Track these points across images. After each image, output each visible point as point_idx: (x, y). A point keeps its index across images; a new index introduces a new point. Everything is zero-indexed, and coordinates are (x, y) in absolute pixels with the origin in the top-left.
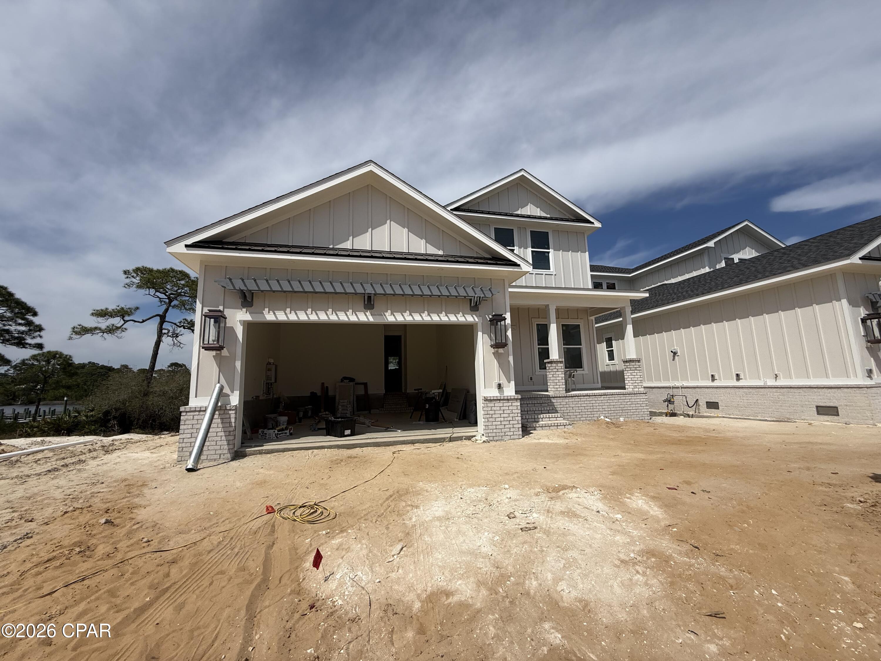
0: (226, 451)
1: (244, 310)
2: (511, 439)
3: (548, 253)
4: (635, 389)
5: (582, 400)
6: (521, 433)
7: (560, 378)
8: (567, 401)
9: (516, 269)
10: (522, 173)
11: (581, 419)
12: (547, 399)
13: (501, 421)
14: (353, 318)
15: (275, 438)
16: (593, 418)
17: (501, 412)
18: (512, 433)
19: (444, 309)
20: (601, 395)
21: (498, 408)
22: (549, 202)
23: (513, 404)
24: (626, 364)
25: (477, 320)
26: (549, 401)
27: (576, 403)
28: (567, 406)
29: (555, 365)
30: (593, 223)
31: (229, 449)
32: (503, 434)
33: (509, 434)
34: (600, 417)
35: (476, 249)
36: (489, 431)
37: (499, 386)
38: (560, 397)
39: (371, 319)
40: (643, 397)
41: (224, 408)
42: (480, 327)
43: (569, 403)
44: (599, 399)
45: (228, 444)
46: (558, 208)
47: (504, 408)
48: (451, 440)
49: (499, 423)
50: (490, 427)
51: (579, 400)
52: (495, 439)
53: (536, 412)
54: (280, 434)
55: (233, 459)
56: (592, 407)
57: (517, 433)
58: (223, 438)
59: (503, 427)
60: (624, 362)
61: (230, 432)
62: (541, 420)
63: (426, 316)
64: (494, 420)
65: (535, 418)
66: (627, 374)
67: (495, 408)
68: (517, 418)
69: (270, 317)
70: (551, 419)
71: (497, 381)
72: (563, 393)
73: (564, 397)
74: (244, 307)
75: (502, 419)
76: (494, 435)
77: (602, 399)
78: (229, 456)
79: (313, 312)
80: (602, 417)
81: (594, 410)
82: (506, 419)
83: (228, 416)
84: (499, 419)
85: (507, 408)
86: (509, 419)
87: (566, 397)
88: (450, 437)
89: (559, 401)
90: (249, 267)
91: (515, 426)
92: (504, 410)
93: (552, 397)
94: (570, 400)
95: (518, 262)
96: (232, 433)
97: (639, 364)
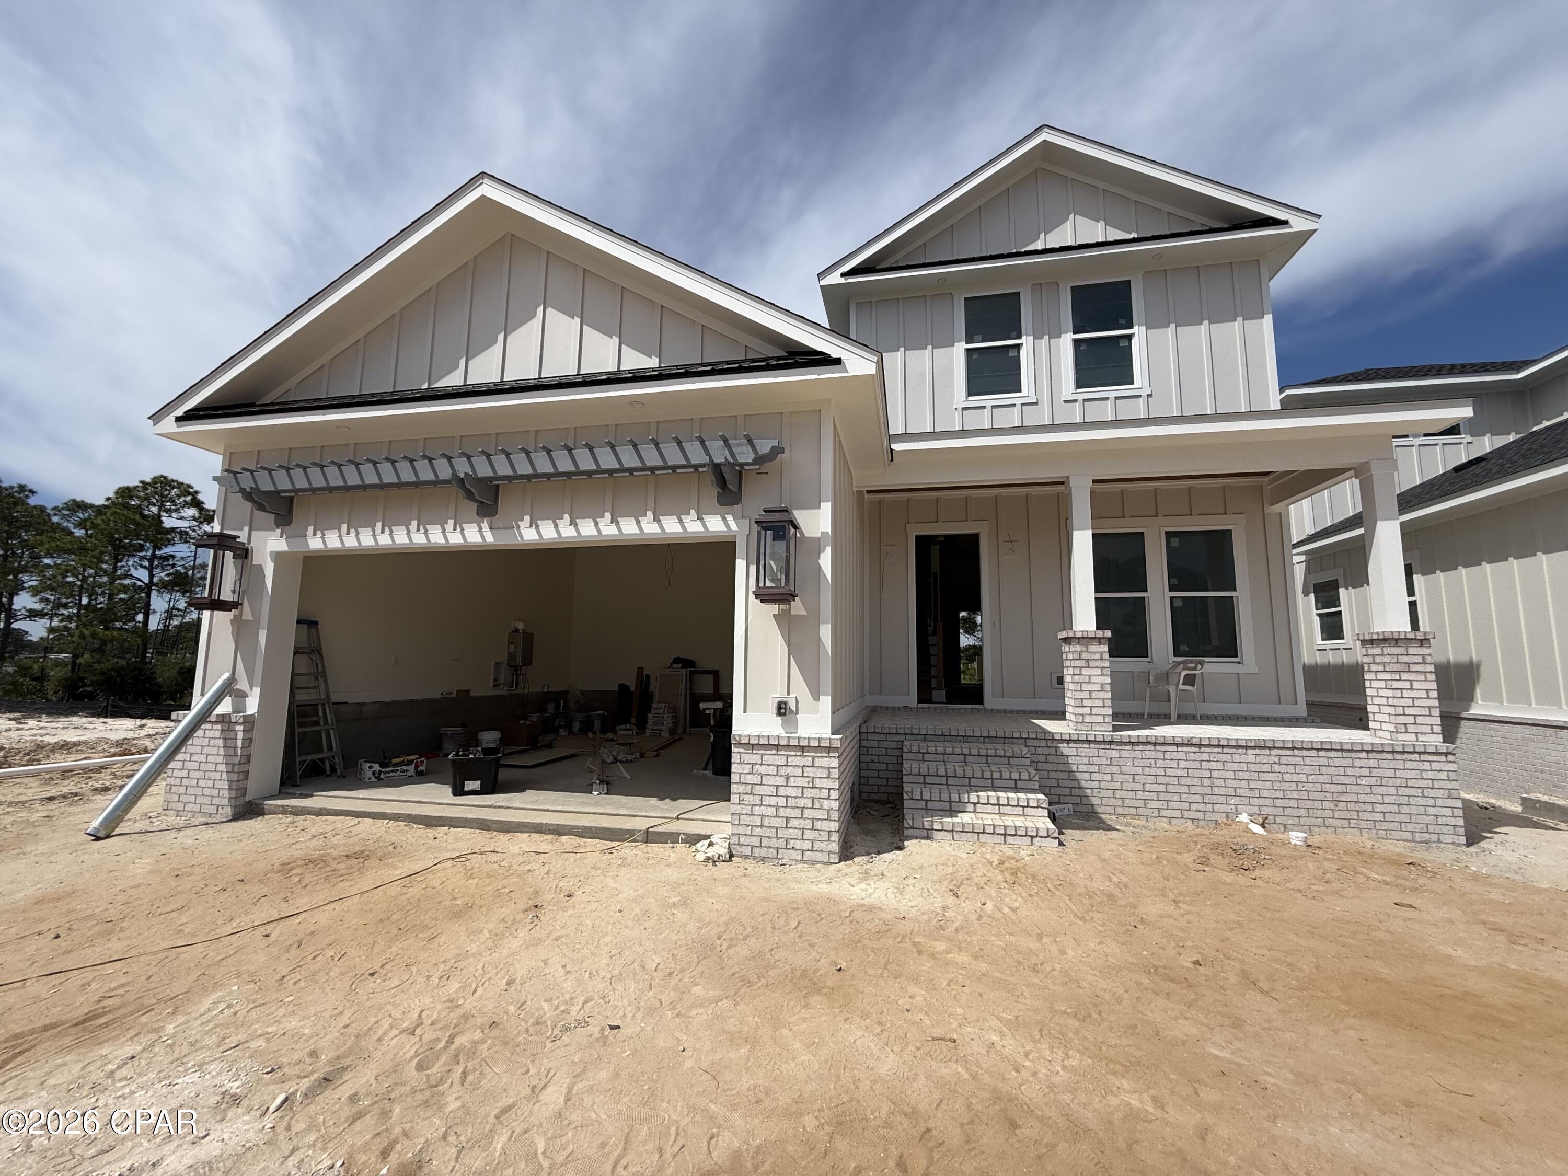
0: (225, 802)
1: (279, 531)
2: (805, 862)
3: (1129, 337)
4: (1401, 737)
5: (1168, 756)
6: (835, 847)
7: (1098, 687)
8: (1115, 754)
9: (828, 374)
10: (1044, 136)
11: (1164, 813)
12: (1043, 743)
13: (777, 807)
14: (455, 539)
15: (374, 779)
16: (1215, 816)
17: (781, 781)
18: (807, 845)
19: (651, 503)
20: (1246, 747)
21: (772, 770)
22: (1134, 196)
23: (818, 762)
24: (1371, 651)
25: (734, 527)
26: (1053, 751)
27: (1147, 762)
28: (1115, 769)
29: (1078, 648)
30: (1285, 223)
31: (230, 798)
32: (782, 843)
33: (799, 844)
34: (1237, 813)
35: (746, 339)
36: (741, 830)
37: (782, 709)
38: (1089, 742)
39: (489, 538)
40: (1435, 766)
41: (227, 720)
42: (741, 549)
43: (1122, 762)
44: (1237, 758)
45: (230, 789)
46: (1166, 208)
47: (789, 770)
48: (649, 837)
49: (772, 811)
50: (746, 820)
51: (1160, 755)
52: (757, 852)
53: (973, 782)
54: (385, 772)
55: (237, 817)
56: (1207, 782)
57: (823, 846)
58: (224, 776)
59: (781, 822)
60: (1364, 642)
61: (234, 765)
62: (970, 807)
63: (606, 525)
64: (757, 800)
65: (950, 802)
66: (1375, 684)
67: (762, 769)
68: (826, 804)
69: (315, 543)
70: (1003, 810)
71: (779, 694)
72: (1104, 730)
73: (1104, 742)
74: (278, 526)
75: (782, 801)
76: (755, 841)
77: (1251, 758)
78: (228, 811)
79: (387, 529)
80: (1244, 817)
81: (1216, 791)
82: (791, 802)
83: (232, 735)
84: (773, 801)
85: (798, 772)
86: (801, 802)
87: (1111, 742)
88: (647, 831)
89: (1086, 752)
90: (290, 449)
91: (818, 825)
92: (788, 777)
93: (1062, 741)
94: (1125, 754)
95: (834, 353)
96: (236, 767)
97: (1425, 651)
